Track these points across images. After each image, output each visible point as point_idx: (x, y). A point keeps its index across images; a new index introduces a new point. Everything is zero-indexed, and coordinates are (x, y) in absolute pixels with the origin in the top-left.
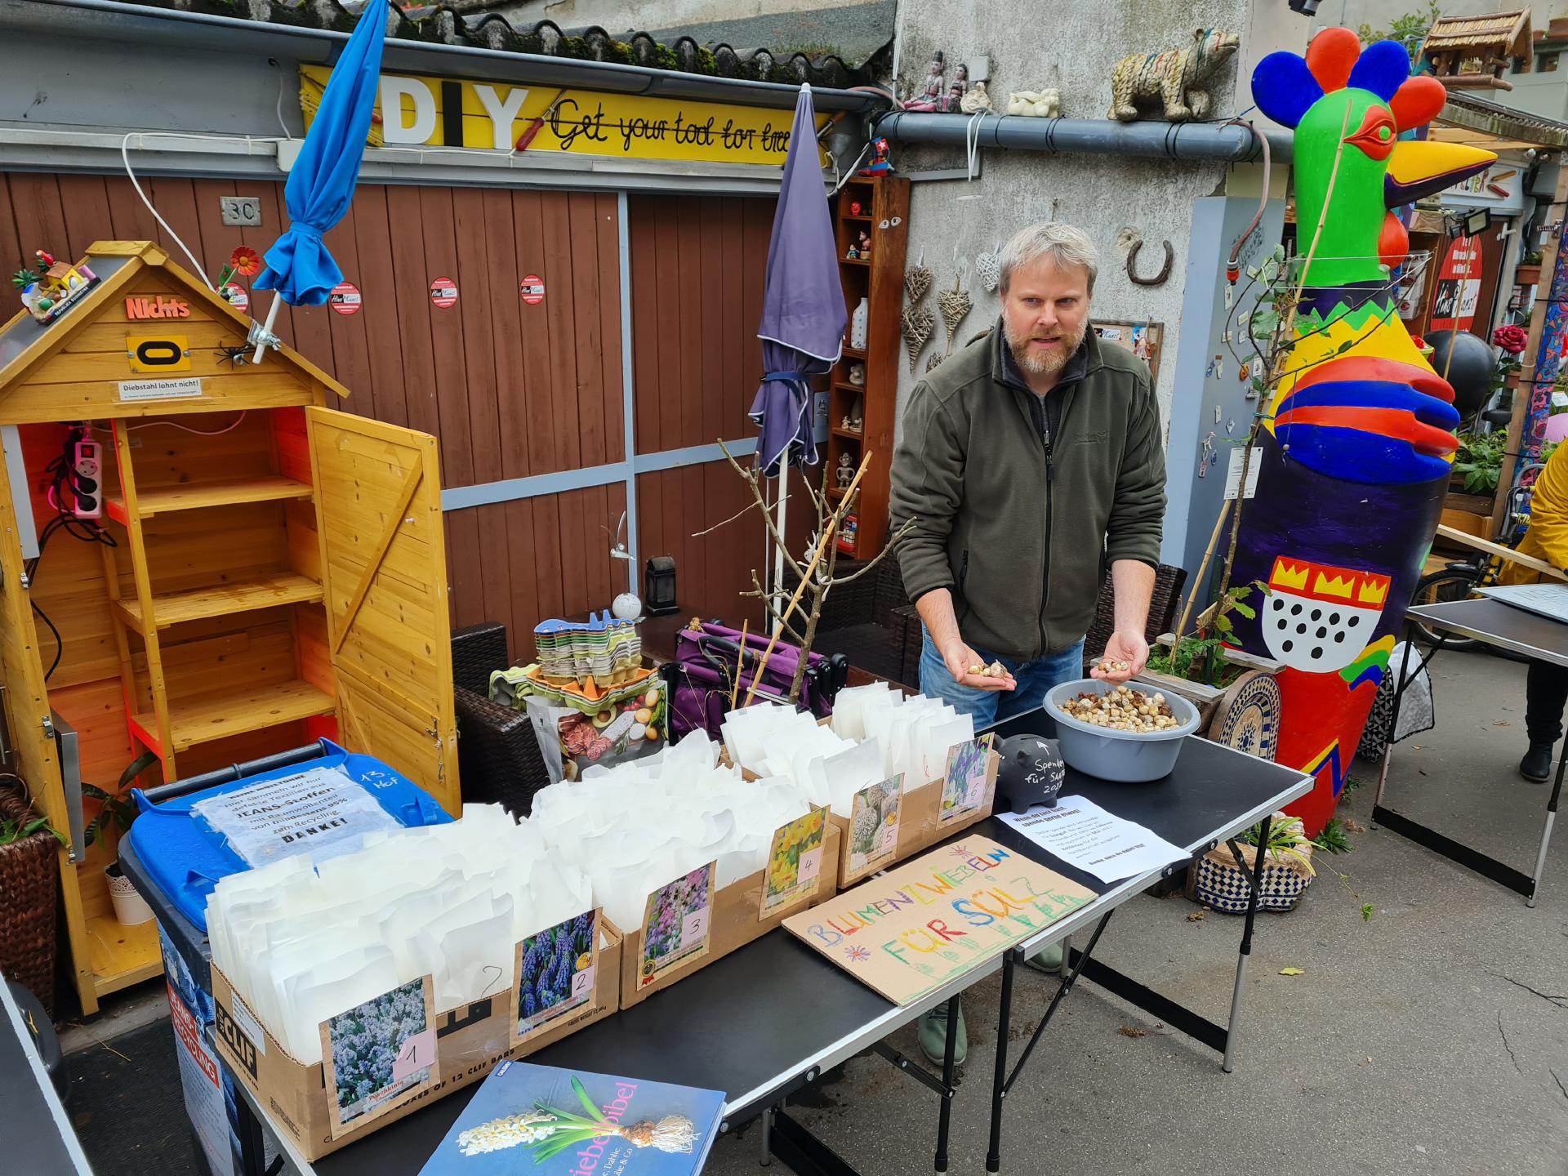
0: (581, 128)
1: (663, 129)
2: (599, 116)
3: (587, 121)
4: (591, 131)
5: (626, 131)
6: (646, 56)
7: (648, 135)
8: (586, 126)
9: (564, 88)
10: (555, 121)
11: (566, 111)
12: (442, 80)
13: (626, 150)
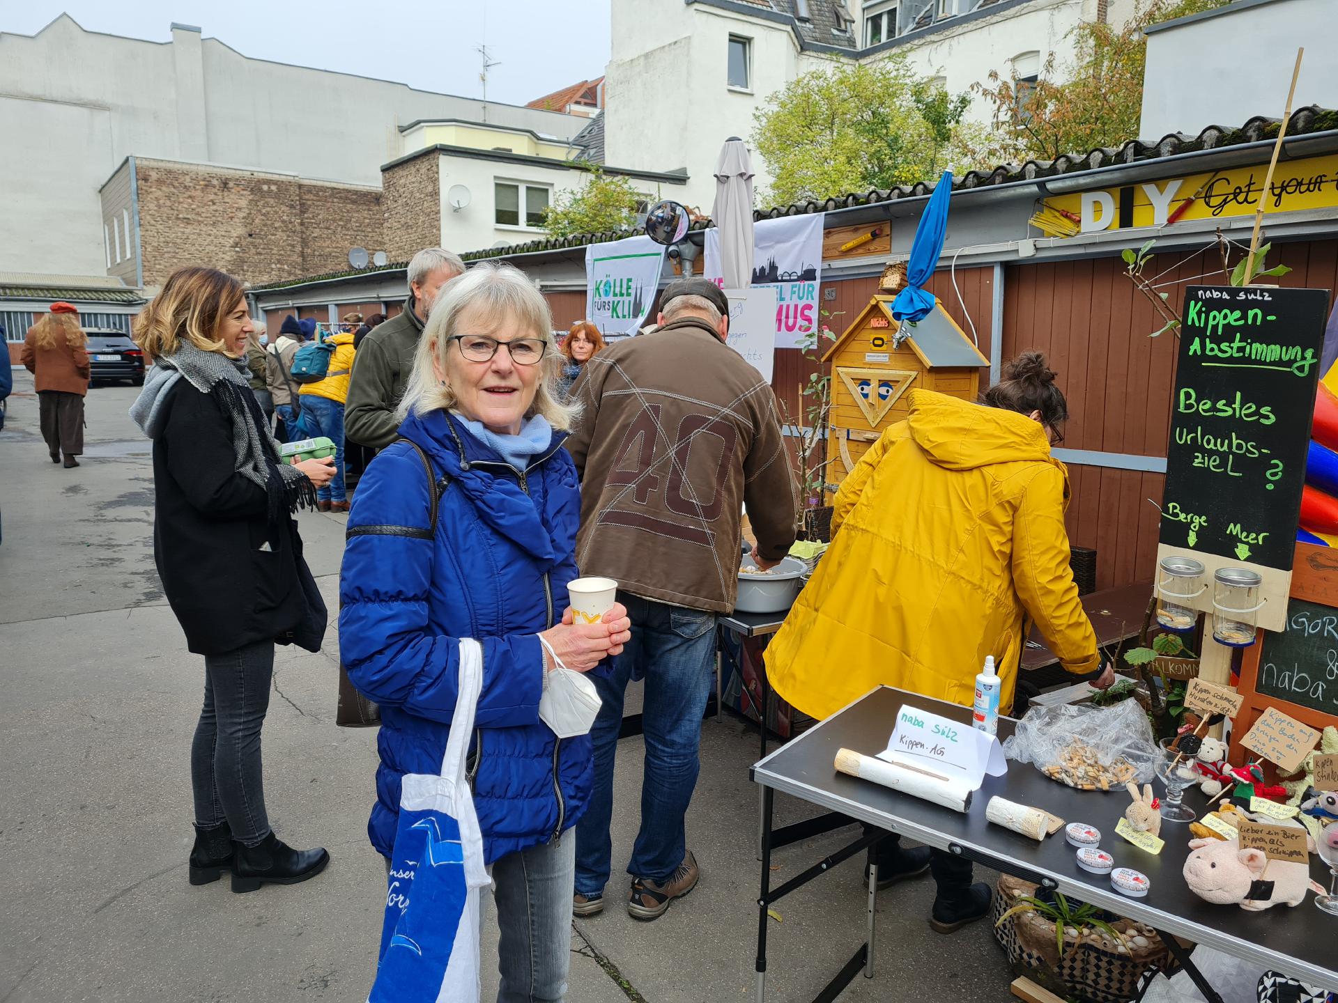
0: (1231, 197)
1: (1321, 182)
2: (1249, 185)
3: (1238, 191)
4: (1241, 198)
5: (1277, 191)
6: (1303, 127)
7: (1302, 190)
8: (1236, 195)
9: (1217, 171)
10: (1207, 198)
11: (1221, 188)
12: (1119, 189)
13: (1276, 206)
